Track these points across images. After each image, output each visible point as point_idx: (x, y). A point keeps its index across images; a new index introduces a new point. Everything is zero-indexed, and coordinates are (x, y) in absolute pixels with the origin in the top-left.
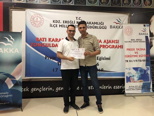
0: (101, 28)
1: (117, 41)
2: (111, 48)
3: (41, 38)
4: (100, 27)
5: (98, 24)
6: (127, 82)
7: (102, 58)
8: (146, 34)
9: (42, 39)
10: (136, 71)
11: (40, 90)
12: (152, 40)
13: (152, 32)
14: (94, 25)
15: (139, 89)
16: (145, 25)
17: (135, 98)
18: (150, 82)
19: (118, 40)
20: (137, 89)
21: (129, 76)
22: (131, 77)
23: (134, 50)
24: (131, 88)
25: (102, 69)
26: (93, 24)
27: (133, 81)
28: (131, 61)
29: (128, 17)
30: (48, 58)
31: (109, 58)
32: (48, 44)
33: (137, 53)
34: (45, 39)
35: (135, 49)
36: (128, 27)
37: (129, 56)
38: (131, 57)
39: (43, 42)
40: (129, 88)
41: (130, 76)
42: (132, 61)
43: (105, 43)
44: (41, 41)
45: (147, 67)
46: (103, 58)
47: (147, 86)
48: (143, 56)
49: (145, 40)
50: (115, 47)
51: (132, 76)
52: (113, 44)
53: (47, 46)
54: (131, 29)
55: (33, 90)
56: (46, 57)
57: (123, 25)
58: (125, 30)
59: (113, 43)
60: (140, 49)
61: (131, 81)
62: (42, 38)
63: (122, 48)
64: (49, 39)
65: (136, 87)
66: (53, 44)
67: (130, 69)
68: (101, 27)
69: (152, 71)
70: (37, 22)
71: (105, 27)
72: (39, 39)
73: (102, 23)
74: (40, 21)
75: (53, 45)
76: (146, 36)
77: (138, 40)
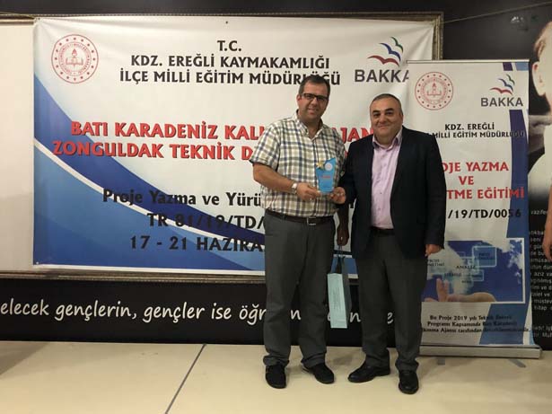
3: (88, 125)
5: (305, 67)
8: (514, 102)
9: (94, 128)
10: (461, 255)
11: (88, 313)
12: (540, 127)
14: (287, 70)
15: (473, 328)
16: (510, 64)
18: (524, 302)
20: (462, 328)
22: (438, 280)
23: (456, 170)
26: (286, 64)
29: (433, 32)
30: (112, 197)
32: (114, 145)
33: (470, 181)
34: (101, 128)
35: (463, 166)
36: (431, 76)
39: (95, 139)
40: (429, 323)
41: (435, 277)
44: (88, 134)
45: (512, 242)
47: (509, 317)
48: (498, 193)
49: (507, 129)
53: (110, 151)
54: (447, 82)
55: (62, 311)
56: (105, 192)
57: (411, 68)
58: (419, 88)
60: (486, 164)
61: (440, 294)
62: (94, 124)
64: (117, 125)
65: (458, 322)
66: (130, 146)
70: (74, 64)
71: (333, 76)
72: (82, 128)
73: (320, 62)
74: (85, 62)
75: (133, 148)
76: (511, 111)
77: (474, 127)
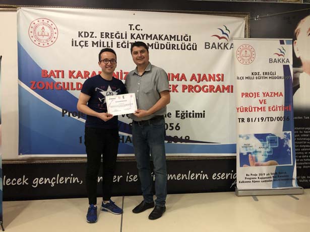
0: (185, 49)
1: (220, 77)
2: (207, 91)
3: (52, 72)
4: (182, 45)
5: (178, 40)
6: (241, 166)
7: (187, 114)
8: (285, 61)
9: (56, 73)
10: (261, 141)
11: (53, 182)
12: (297, 74)
13: (298, 56)
14: (168, 41)
15: (267, 180)
16: (283, 41)
17: (257, 200)
18: (292, 165)
19: (223, 75)
20: (263, 180)
21: (245, 153)
22: (250, 155)
23: (258, 96)
24: (250, 179)
25: (187, 138)
26: (168, 38)
27: (255, 163)
28: (251, 120)
29: (244, 23)
30: (67, 114)
31: (201, 114)
32: (68, 83)
33: (265, 102)
34: (60, 73)
35: (261, 95)
36: (244, 46)
37: (246, 110)
38: (252, 111)
39: (56, 80)
40: (246, 178)
41: (248, 153)
42: (253, 120)
43: (194, 80)
44: (52, 77)
45: (285, 134)
46: (188, 112)
47: (285, 173)
48: (278, 108)
49: (282, 75)
50: (215, 90)
51: (252, 151)
52: (212, 83)
53: (66, 87)
54: (252, 50)
55: (37, 182)
56: (63, 111)
57: (234, 42)
58: (238, 53)
59: (210, 81)
60: (272, 93)
61: (251, 162)
62: (56, 71)
63: (232, 92)
64: (70, 71)
65: (261, 177)
66: (78, 84)
67: (248, 138)
68: (185, 45)
69: (296, 141)
70: (43, 36)
71: (193, 45)
72: (48, 74)
73: (186, 38)
74: (50, 34)
75: (80, 85)
76: (284, 66)
77: (266, 74)
